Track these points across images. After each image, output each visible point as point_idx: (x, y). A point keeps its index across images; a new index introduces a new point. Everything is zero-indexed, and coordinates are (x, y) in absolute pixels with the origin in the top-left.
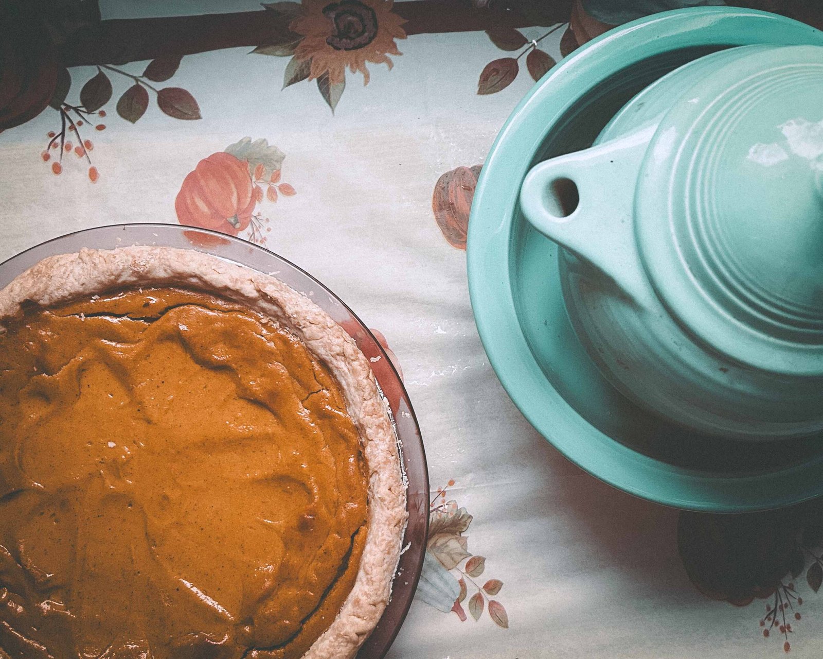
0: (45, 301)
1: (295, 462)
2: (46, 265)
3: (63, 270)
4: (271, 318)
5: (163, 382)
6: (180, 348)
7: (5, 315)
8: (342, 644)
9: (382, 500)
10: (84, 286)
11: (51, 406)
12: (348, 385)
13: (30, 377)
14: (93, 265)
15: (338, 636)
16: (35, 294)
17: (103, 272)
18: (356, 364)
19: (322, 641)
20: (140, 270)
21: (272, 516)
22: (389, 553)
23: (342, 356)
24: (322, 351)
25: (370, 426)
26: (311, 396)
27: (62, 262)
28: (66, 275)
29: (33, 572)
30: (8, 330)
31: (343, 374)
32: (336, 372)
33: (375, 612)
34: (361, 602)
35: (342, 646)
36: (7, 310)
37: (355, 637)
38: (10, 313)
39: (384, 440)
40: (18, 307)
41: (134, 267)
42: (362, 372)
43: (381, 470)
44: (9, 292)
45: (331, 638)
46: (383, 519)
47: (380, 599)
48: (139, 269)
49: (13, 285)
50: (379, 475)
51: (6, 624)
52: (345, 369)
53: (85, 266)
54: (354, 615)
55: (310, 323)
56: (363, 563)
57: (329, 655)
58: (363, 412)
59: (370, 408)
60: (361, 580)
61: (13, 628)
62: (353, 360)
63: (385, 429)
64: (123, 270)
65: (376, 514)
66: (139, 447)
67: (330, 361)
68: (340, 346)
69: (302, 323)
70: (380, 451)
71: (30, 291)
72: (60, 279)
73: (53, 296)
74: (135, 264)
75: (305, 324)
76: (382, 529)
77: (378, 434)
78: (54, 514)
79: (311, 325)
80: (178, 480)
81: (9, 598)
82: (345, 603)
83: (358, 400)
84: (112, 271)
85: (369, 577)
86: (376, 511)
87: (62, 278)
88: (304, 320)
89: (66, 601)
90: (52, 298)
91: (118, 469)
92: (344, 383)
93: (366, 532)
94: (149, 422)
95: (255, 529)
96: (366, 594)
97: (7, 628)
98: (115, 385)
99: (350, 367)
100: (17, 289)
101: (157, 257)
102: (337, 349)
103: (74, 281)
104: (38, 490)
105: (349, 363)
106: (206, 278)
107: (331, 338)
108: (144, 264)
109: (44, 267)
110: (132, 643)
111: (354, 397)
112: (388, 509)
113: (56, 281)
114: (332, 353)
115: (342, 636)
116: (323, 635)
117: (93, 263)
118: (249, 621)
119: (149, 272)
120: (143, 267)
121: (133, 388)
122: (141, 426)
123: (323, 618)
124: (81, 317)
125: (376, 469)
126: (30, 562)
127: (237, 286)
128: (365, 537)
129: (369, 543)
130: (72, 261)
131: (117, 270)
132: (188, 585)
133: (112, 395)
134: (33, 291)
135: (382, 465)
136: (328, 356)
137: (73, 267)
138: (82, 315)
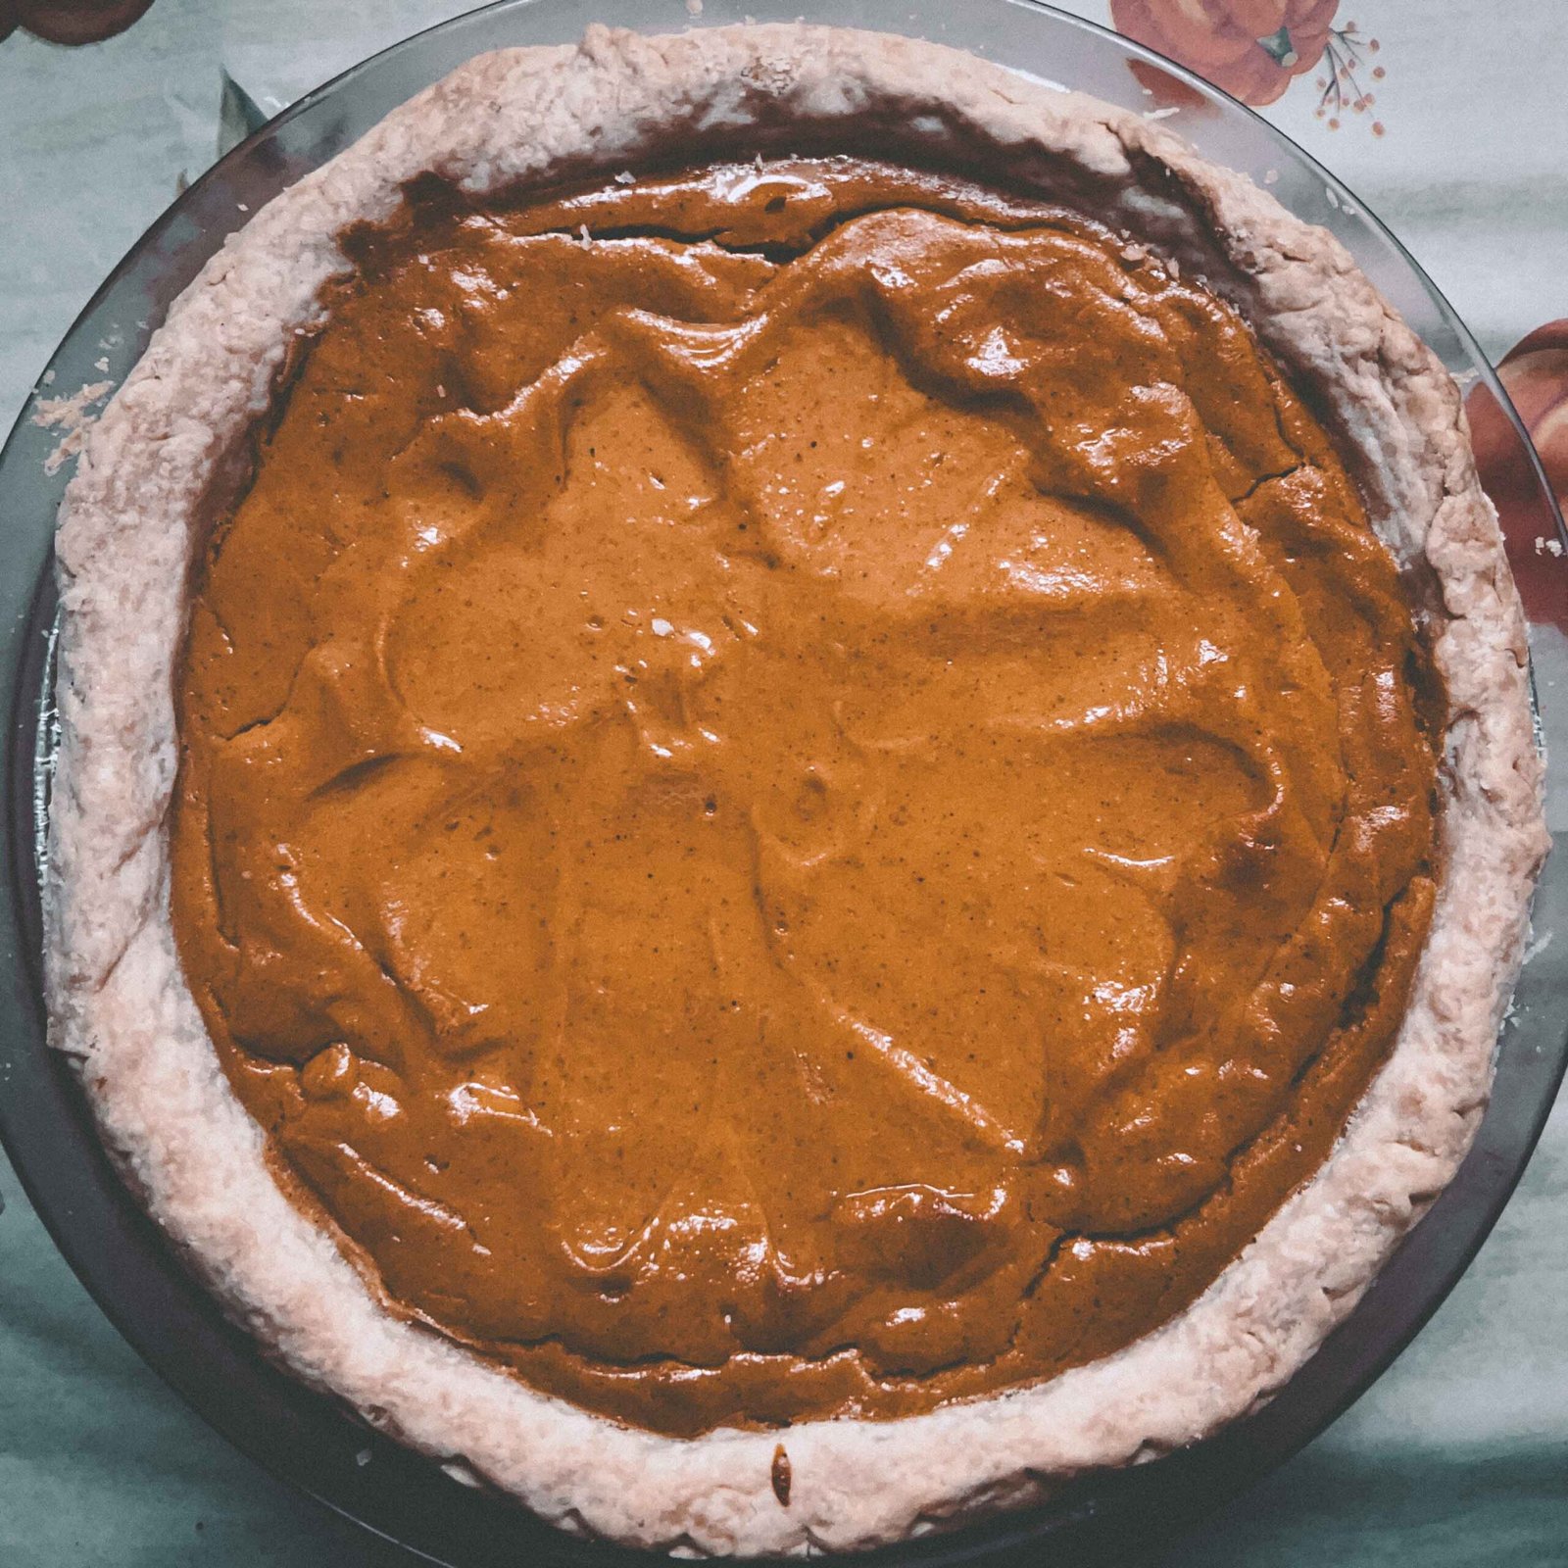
0: (477, 182)
1: (1213, 684)
2: (484, 74)
3: (534, 85)
4: (1152, 246)
5: (814, 444)
6: (867, 339)
7: (361, 221)
8: (1365, 1227)
9: (1491, 796)
10: (598, 137)
11: (484, 509)
12: (1390, 450)
13: (424, 416)
14: (629, 71)
15: (1353, 1202)
16: (453, 157)
17: (661, 93)
18: (1420, 383)
19: (1295, 1215)
20: (774, 89)
21: (1135, 844)
22: (1506, 958)
23: (1375, 361)
24: (1312, 345)
25: (1457, 574)
26: (1263, 485)
27: (529, 65)
28: (541, 106)
29: (431, 999)
30: (365, 273)
31: (1374, 416)
32: (1348, 412)
33: (1462, 1133)
34: (1427, 1104)
35: (1364, 1233)
36: (363, 205)
37: (1404, 1204)
38: (374, 216)
39: (1497, 618)
40: (398, 198)
41: (756, 77)
42: (1442, 408)
43: (1490, 707)
44: (373, 153)
45: (1329, 1209)
46: (1494, 856)
47: (1478, 1096)
48: (769, 82)
49: (385, 130)
50: (1481, 724)
51: (349, 1151)
52: (1384, 402)
53: (601, 73)
54: (1400, 1142)
55: (1286, 257)
56: (1427, 986)
57: (1321, 1260)
58: (1443, 530)
59: (1463, 518)
60: (1418, 1036)
61: (368, 1162)
62: (1412, 372)
63: (1500, 585)
64: (718, 88)
65: (1467, 842)
66: (741, 633)
67: (1334, 376)
68: (1373, 330)
69: (1261, 255)
70: (1486, 650)
71: (437, 147)
72: (526, 114)
73: (504, 166)
74: (757, 69)
75: (1268, 259)
76: (1488, 884)
77: (1481, 597)
78: (487, 831)
79: (1287, 262)
80: (852, 735)
81: (357, 1075)
82: (1362, 1103)
83: (1424, 493)
84: (688, 87)
85: (1450, 1027)
86: (1465, 830)
87: (532, 110)
88: (1270, 246)
89: (523, 1085)
90: (503, 173)
91: (677, 697)
92: (1371, 445)
93: (1432, 896)
94: (772, 561)
95: (1080, 883)
96: (1442, 1080)
97: (353, 1163)
98: (668, 450)
99: (1400, 395)
100: (396, 141)
101: (825, 49)
102: (1365, 339)
103: (568, 119)
104: (441, 758)
105: (1396, 383)
106: (976, 113)
107: (1347, 303)
108: (787, 68)
109: (478, 79)
110: (717, 1212)
111: (1410, 485)
112: (1510, 825)
113: (517, 119)
114: (1349, 350)
115: (1367, 1205)
116: (1296, 1198)
117: (629, 64)
118: (1067, 1153)
119: (796, 95)
120: (782, 76)
121: (727, 458)
122: (752, 574)
123: (1299, 1148)
124: (579, 237)
125: (1473, 705)
126: (418, 970)
127: (1070, 140)
128: (1429, 910)
129: (1443, 926)
130: (560, 66)
131: (702, 87)
132: (883, 1042)
133: (661, 481)
134: (447, 145)
135: (1493, 692)
136: (1331, 359)
137: (565, 80)
138: (584, 230)
